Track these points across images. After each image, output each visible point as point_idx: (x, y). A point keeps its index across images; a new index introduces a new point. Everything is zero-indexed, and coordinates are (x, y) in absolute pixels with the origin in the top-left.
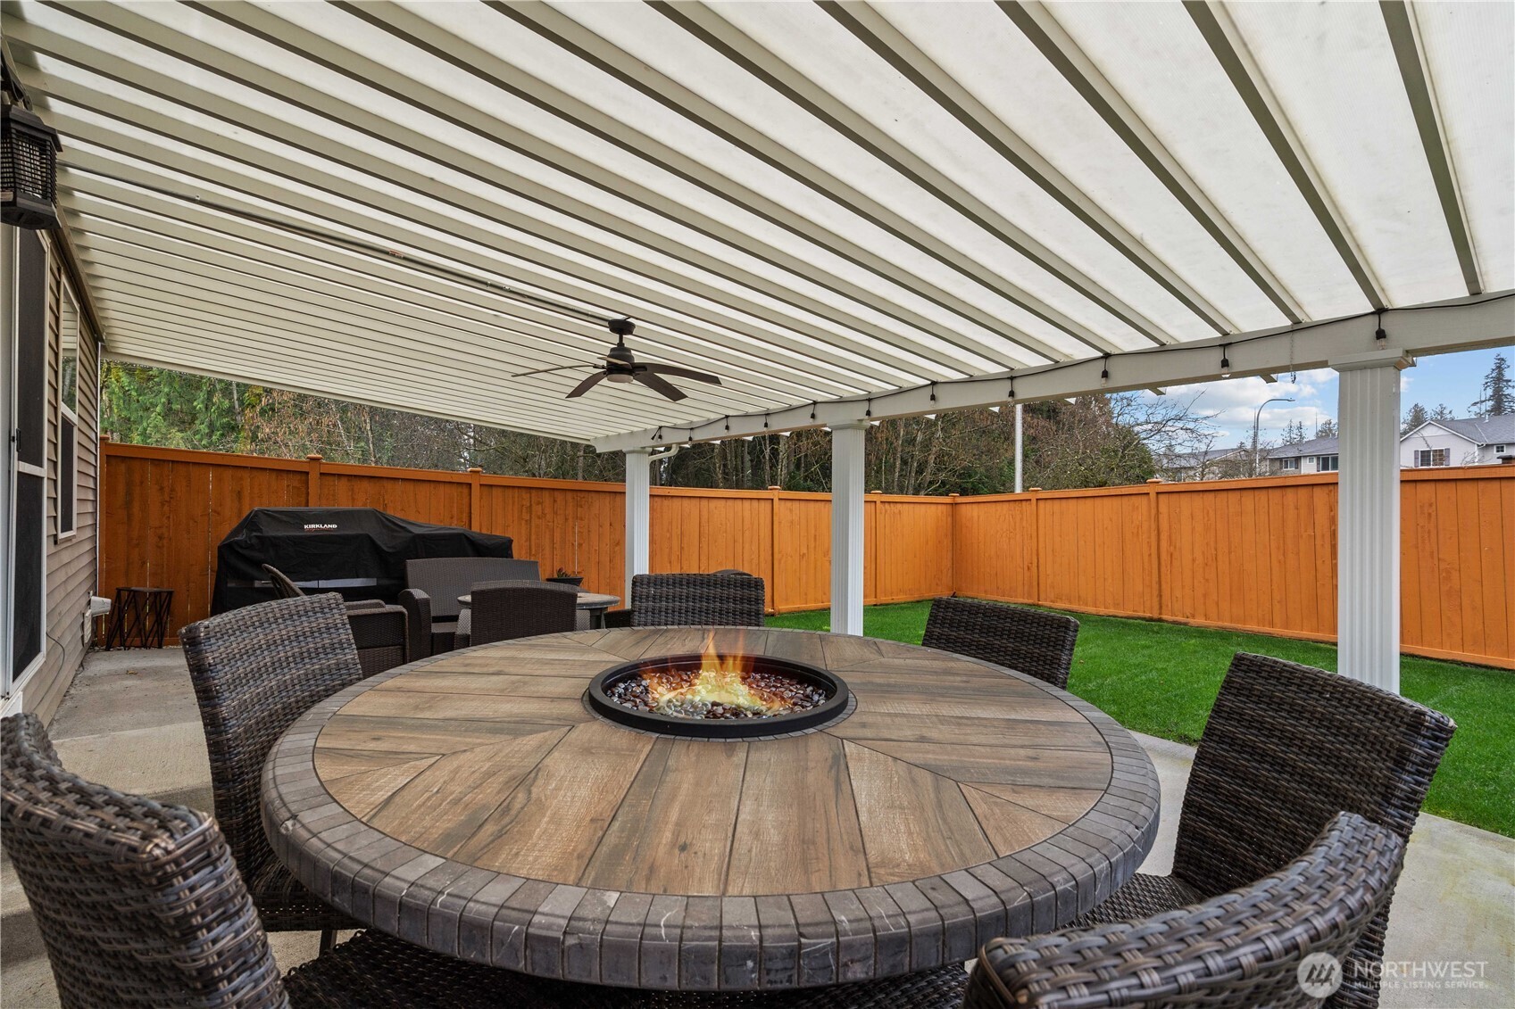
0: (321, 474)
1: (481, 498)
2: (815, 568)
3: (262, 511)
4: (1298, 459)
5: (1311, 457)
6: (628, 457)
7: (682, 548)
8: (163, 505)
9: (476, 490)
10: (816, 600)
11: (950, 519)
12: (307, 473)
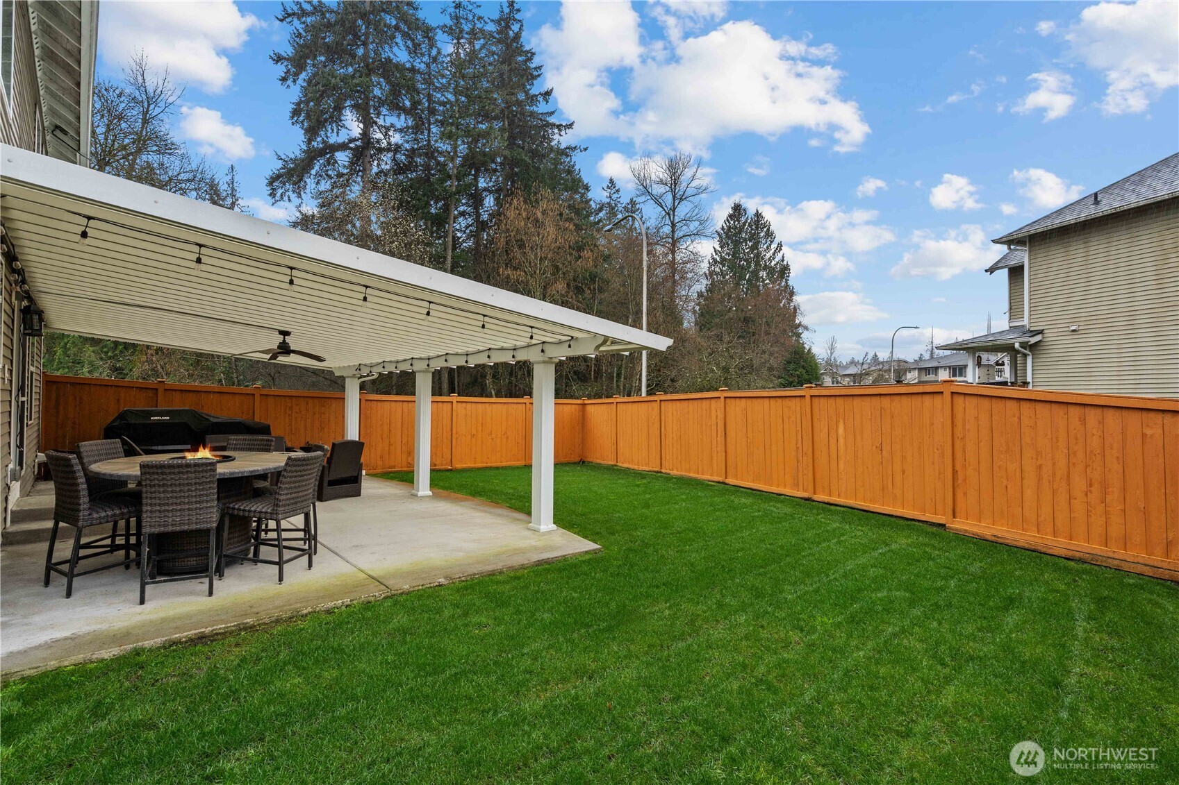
0: (165, 390)
1: (261, 402)
2: (482, 443)
3: (128, 410)
4: (937, 368)
5: (945, 367)
6: (347, 379)
7: (390, 431)
8: (76, 407)
9: (257, 398)
10: (482, 462)
11: (581, 413)
12: (157, 389)
